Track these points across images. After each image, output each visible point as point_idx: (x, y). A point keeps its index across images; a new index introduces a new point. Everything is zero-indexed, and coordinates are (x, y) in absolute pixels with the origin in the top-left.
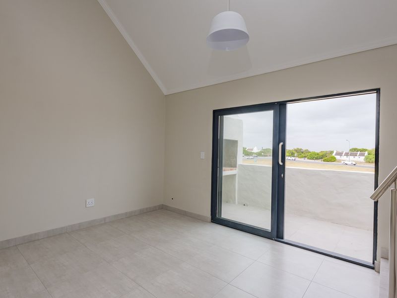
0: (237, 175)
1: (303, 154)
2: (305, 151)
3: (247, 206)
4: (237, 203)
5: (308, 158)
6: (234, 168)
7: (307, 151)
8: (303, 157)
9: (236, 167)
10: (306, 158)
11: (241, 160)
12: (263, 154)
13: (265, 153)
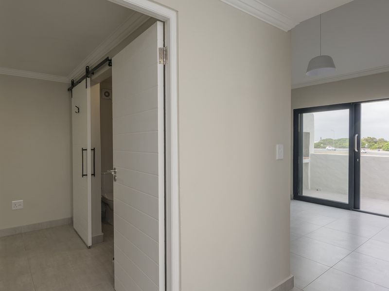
0: (309, 164)
1: (376, 145)
2: (379, 140)
3: (320, 190)
4: (310, 188)
5: (384, 150)
6: (307, 158)
7: (382, 141)
8: (376, 148)
9: (308, 156)
10: (381, 150)
11: (312, 150)
12: (322, 145)
13: (325, 144)
